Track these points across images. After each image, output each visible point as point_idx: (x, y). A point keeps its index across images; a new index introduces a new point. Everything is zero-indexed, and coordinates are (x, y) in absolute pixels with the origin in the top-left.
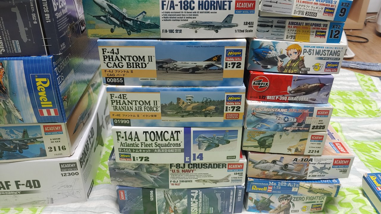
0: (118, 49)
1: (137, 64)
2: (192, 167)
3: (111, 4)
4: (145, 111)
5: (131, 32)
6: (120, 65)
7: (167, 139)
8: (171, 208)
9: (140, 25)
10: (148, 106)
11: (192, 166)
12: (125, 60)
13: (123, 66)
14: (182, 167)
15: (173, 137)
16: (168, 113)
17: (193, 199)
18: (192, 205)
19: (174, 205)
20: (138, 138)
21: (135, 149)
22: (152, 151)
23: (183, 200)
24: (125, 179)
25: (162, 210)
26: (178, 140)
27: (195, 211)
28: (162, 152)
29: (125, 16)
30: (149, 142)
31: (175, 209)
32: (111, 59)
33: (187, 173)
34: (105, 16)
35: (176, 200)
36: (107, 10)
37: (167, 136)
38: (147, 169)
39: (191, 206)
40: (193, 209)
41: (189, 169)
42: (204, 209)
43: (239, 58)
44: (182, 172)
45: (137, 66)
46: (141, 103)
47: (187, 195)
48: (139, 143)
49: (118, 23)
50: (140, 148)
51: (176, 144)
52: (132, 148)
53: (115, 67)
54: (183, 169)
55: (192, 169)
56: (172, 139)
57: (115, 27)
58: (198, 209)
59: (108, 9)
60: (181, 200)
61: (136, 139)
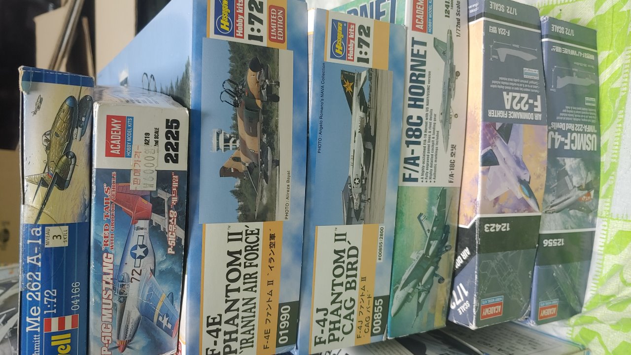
0: (318, 310)
1: (350, 266)
6: (348, 305)
8: (582, 196)
12: (339, 294)
13: (352, 300)
17: (566, 144)
18: (577, 147)
19: (577, 189)
23: (567, 168)
25: (584, 217)
27: (591, 141)
31: (584, 187)
32: (337, 325)
35: (566, 185)
39: (579, 148)
40: (587, 144)
42: (588, 118)
43: (349, 28)
45: (354, 266)
47: (558, 158)
53: (352, 316)
58: (587, 133)
60: (567, 174)
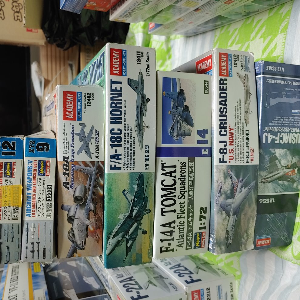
2: (225, 131)
7: (173, 182)
11: (223, 130)
14: (225, 146)
15: (171, 173)
20: (170, 224)
21: (188, 226)
22: (191, 202)
25: (290, 185)
26: (175, 166)
30: (177, 207)
33: (234, 138)
37: (169, 181)
41: (228, 134)
44: (233, 145)
48: (178, 221)
50: (185, 220)
52: (185, 231)
54: (228, 143)
55: (228, 130)
56: (174, 174)
61: (173, 225)
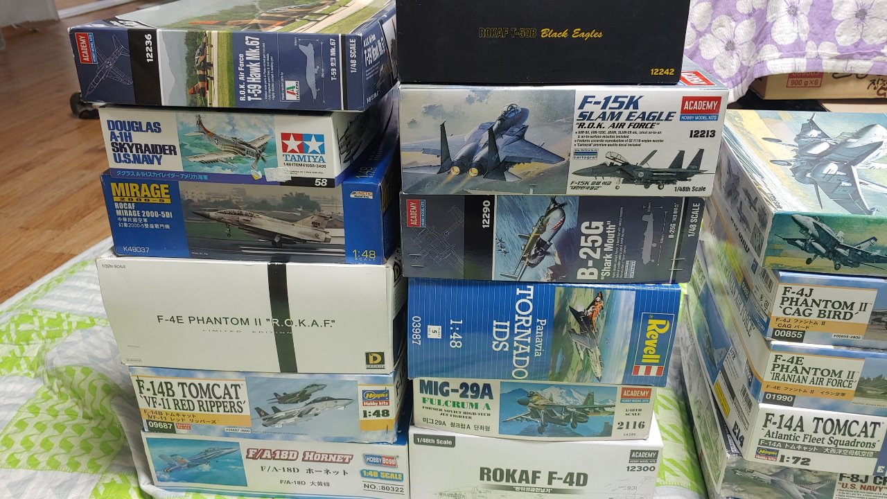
0: (811, 290)
1: (837, 313)
2: (880, 483)
3: (820, 224)
4: (827, 385)
5: (842, 265)
7: (852, 433)
9: (861, 256)
10: (836, 378)
11: (882, 481)
12: (818, 305)
13: (810, 314)
14: (861, 481)
15: (866, 432)
16: (869, 392)
20: (801, 427)
21: (790, 445)
22: (821, 450)
24: (747, 488)
26: (872, 436)
28: (838, 454)
29: (838, 243)
30: (820, 434)
33: (869, 491)
34: (802, 240)
36: (810, 232)
37: (855, 429)
38: (795, 477)
41: (875, 486)
44: (861, 489)
45: (836, 317)
46: (826, 373)
48: (801, 435)
49: (823, 250)
50: (800, 442)
51: (868, 443)
52: (785, 441)
53: (796, 314)
54: (864, 484)
55: (881, 486)
56: (863, 434)
57: (815, 256)
59: (813, 230)
61: (798, 429)
